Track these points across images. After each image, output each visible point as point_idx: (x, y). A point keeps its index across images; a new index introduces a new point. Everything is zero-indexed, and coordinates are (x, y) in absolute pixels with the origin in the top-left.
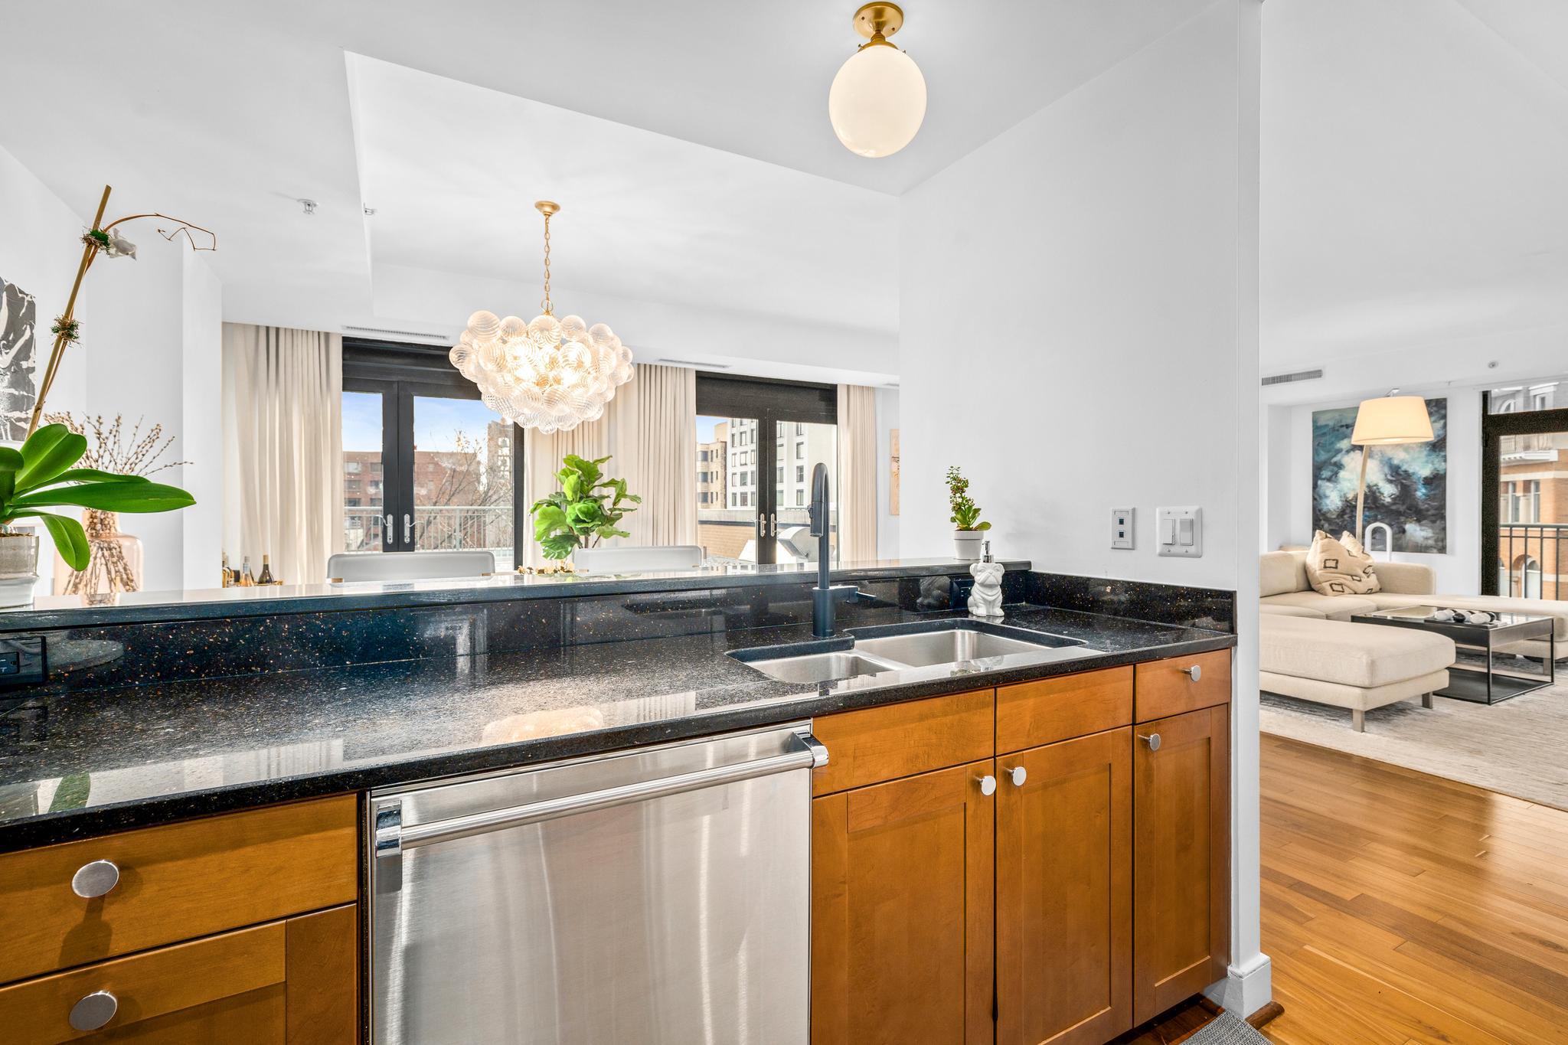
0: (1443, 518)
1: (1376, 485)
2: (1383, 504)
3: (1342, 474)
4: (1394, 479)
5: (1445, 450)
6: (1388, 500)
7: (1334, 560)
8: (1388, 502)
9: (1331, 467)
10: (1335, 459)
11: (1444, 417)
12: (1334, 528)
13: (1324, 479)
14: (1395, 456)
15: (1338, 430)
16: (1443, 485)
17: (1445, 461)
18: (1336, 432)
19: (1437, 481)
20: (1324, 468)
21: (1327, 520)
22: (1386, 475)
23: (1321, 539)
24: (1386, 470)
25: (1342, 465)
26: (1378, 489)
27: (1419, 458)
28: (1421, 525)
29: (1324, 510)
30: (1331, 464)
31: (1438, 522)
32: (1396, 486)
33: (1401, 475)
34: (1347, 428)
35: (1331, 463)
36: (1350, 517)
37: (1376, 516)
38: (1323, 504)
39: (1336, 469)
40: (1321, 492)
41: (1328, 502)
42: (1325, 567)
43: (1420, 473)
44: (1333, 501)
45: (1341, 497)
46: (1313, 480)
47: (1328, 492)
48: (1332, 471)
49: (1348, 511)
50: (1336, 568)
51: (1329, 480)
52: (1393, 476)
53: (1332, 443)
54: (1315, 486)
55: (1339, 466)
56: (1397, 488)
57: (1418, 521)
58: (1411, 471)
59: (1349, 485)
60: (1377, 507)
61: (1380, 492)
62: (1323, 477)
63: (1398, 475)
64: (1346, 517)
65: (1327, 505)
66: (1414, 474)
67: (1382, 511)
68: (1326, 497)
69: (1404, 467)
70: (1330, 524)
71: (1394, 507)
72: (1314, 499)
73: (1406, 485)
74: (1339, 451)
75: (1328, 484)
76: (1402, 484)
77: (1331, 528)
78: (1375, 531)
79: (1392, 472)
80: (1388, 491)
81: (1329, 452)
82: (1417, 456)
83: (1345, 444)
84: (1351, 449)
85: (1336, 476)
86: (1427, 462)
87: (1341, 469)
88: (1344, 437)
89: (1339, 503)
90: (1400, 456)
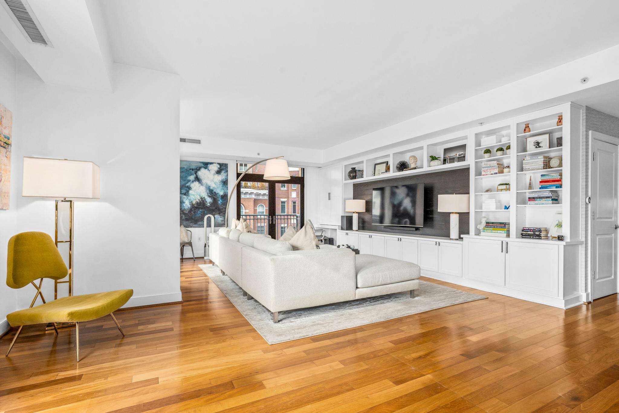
1: (204, 198)
2: (207, 206)
3: (191, 192)
4: (211, 195)
5: (227, 185)
6: (209, 204)
8: (209, 206)
10: (187, 185)
11: (227, 171)
12: (187, 218)
13: (184, 194)
14: (211, 186)
15: (189, 171)
16: (227, 199)
17: (228, 189)
19: (225, 197)
21: (184, 214)
22: (208, 193)
24: (208, 191)
25: (190, 188)
26: (205, 199)
27: (219, 187)
28: (220, 215)
29: (184, 209)
30: (186, 187)
32: (212, 198)
33: (213, 194)
34: (192, 170)
35: (185, 186)
36: (194, 213)
37: (204, 212)
39: (188, 189)
41: (185, 205)
43: (220, 193)
44: (187, 205)
45: (190, 203)
46: (180, 195)
47: (185, 201)
48: (186, 190)
49: (193, 209)
51: (186, 194)
52: (210, 194)
53: (186, 177)
54: (181, 198)
56: (212, 200)
57: (219, 214)
58: (217, 192)
59: (193, 197)
60: (205, 208)
61: (206, 201)
63: (212, 193)
64: (192, 212)
65: (184, 207)
66: (218, 193)
67: (207, 209)
68: (184, 203)
69: (215, 191)
70: (186, 216)
71: (211, 208)
72: (181, 204)
74: (189, 181)
75: (185, 197)
76: (214, 198)
77: (186, 218)
79: (210, 192)
80: (209, 200)
81: (185, 181)
82: (219, 186)
83: (192, 178)
84: (194, 181)
85: (188, 193)
86: (222, 189)
87: (190, 189)
88: (191, 174)
89: (189, 206)
90: (213, 186)
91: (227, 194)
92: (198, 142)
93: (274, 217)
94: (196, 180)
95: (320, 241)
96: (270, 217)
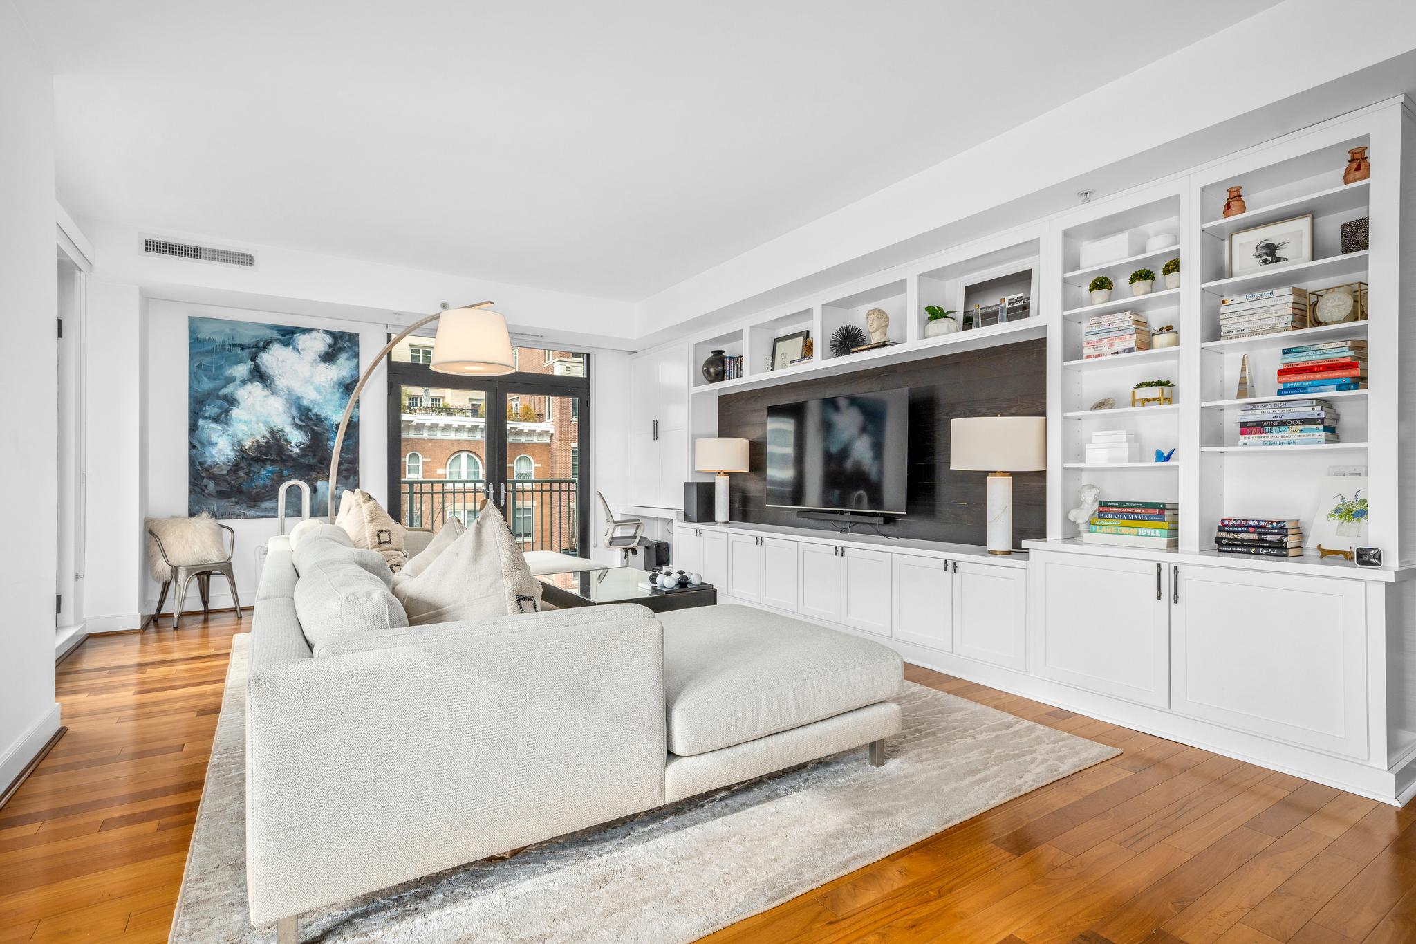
0: (356, 473)
1: (282, 431)
2: (290, 456)
3: (235, 413)
4: (303, 424)
6: (296, 450)
7: (386, 531)
8: (296, 454)
9: (219, 402)
10: (225, 391)
11: (357, 356)
12: (224, 489)
13: (207, 418)
14: (304, 396)
15: (229, 350)
16: (356, 434)
17: (358, 406)
18: (227, 353)
19: (350, 429)
20: (208, 404)
21: (214, 477)
22: (294, 418)
23: (365, 502)
24: (294, 412)
25: (236, 400)
26: (284, 436)
27: (331, 400)
29: (209, 463)
30: (218, 397)
31: (351, 477)
32: (306, 433)
33: (311, 419)
34: (242, 349)
35: (218, 395)
36: (246, 474)
37: (281, 471)
38: (207, 454)
39: (226, 405)
40: (203, 436)
41: (214, 451)
42: (380, 543)
43: (333, 418)
44: (221, 450)
45: (233, 445)
46: (190, 418)
47: (214, 438)
48: (220, 407)
49: (243, 465)
50: (390, 542)
51: (216, 419)
52: (302, 421)
53: (220, 367)
54: (193, 428)
55: (232, 401)
56: (307, 436)
58: (323, 415)
59: (245, 428)
60: (283, 461)
61: (286, 440)
62: (207, 414)
63: (307, 419)
64: (241, 473)
65: (212, 456)
66: (326, 419)
68: (212, 444)
69: (315, 410)
70: (217, 484)
71: (303, 460)
72: (192, 446)
73: (317, 433)
74: (231, 380)
75: (214, 425)
76: (313, 431)
77: (219, 489)
78: (289, 491)
79: (302, 415)
80: (296, 438)
81: (215, 379)
82: (329, 397)
83: (241, 370)
84: (249, 380)
85: (227, 415)
86: (340, 406)
87: (233, 405)
88: (238, 361)
89: (232, 454)
90: (309, 396)
91: (355, 420)
92: (246, 260)
93: (502, 486)
94: (254, 377)
95: (630, 552)
96: (491, 486)
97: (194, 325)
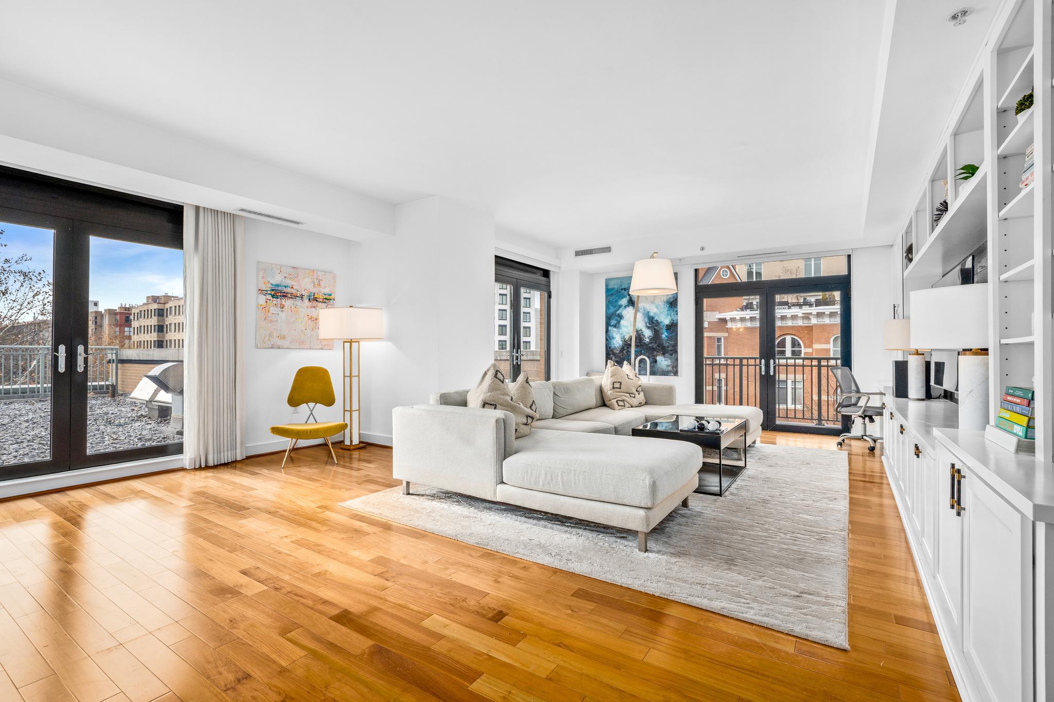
0: (676, 352)
1: (641, 330)
2: (645, 343)
3: (622, 322)
5: (677, 307)
6: (648, 340)
9: (616, 318)
10: (618, 312)
13: (612, 326)
14: (651, 311)
16: (676, 330)
17: (677, 314)
18: (619, 294)
19: (673, 327)
20: (612, 319)
21: (614, 354)
22: (646, 324)
24: (646, 320)
26: (642, 333)
27: (663, 312)
28: (664, 357)
29: (612, 347)
31: (674, 355)
32: (652, 331)
34: (625, 291)
35: (616, 314)
36: (626, 352)
37: (641, 351)
38: (612, 343)
39: (619, 319)
40: (611, 335)
41: (614, 341)
43: (664, 322)
44: (617, 342)
45: (621, 338)
46: (606, 326)
47: (614, 336)
48: (617, 320)
49: (625, 348)
51: (615, 326)
52: (650, 324)
53: (617, 301)
54: (607, 331)
55: (621, 317)
57: (663, 354)
58: (660, 321)
59: (626, 330)
60: (642, 345)
61: (643, 335)
62: (612, 324)
63: (653, 323)
64: (624, 352)
65: (614, 344)
67: (645, 348)
68: (614, 338)
69: (656, 318)
70: (615, 357)
71: (650, 345)
72: (607, 340)
73: (657, 330)
74: (620, 306)
75: (614, 329)
78: (641, 361)
79: (650, 321)
80: (648, 334)
81: (615, 307)
82: (662, 310)
83: (624, 301)
84: (627, 306)
85: (619, 324)
86: (668, 315)
87: (621, 319)
88: (624, 297)
89: (621, 343)
90: (653, 310)
91: (675, 322)
92: (607, 250)
93: (772, 361)
94: (629, 304)
96: (763, 361)
97: (608, 281)
